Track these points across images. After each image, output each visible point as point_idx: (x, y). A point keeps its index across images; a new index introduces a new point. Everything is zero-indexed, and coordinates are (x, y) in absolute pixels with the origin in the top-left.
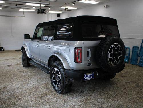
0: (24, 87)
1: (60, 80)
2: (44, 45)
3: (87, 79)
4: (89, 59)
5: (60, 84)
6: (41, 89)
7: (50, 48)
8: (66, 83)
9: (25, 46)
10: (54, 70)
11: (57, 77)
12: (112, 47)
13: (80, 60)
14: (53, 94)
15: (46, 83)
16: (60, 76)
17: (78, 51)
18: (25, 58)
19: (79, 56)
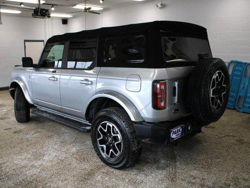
0: (39, 163)
1: (119, 145)
2: (68, 77)
3: (174, 138)
4: (176, 101)
5: (120, 151)
6: (75, 164)
7: (90, 83)
8: (134, 149)
9: (21, 80)
10: (104, 126)
11: (110, 139)
12: (215, 77)
13: (162, 104)
14: (104, 170)
15: (78, 151)
16: (119, 136)
17: (160, 87)
18: (21, 104)
19: (161, 97)
